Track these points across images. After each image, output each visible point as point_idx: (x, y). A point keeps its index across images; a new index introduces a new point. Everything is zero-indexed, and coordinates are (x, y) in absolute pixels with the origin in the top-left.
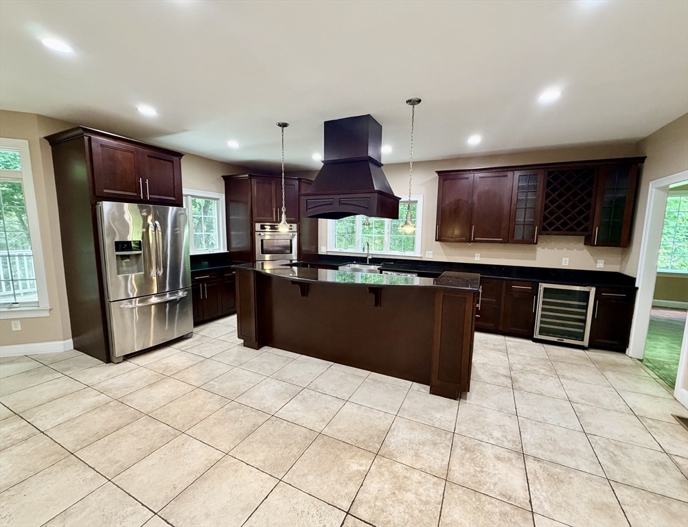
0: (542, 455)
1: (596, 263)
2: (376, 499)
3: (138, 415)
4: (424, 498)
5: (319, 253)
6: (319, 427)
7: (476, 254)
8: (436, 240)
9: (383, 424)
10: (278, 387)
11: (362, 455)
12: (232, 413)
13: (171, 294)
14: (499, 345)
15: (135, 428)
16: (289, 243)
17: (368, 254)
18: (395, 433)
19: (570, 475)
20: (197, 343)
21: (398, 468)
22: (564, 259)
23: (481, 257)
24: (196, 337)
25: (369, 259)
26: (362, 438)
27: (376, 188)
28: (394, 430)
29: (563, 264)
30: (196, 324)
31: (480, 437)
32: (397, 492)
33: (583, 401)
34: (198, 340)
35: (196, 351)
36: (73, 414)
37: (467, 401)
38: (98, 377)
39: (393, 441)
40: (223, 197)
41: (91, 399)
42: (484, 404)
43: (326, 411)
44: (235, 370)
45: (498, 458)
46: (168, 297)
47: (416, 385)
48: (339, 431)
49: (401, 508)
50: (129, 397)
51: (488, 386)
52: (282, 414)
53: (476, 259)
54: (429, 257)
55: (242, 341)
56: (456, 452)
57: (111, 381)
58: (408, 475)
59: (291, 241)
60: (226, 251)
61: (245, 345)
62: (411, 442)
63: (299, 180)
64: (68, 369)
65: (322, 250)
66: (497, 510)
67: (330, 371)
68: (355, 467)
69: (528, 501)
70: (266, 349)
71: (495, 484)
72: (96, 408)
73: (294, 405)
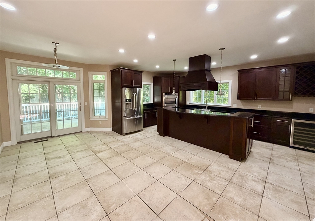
0: (274, 184)
2: (203, 180)
3: (132, 149)
4: (220, 183)
5: (186, 104)
6: (185, 160)
7: (259, 105)
8: (238, 99)
9: (209, 163)
10: (171, 148)
11: (199, 170)
12: (158, 152)
13: (136, 116)
14: (270, 147)
15: (132, 151)
16: (175, 100)
17: (207, 105)
18: (212, 166)
19: (286, 191)
20: (144, 133)
21: (212, 175)
23: (261, 107)
24: (144, 131)
25: (207, 107)
26: (200, 165)
27: (207, 80)
28: (212, 165)
29: (310, 111)
30: (144, 127)
31: (248, 173)
32: (210, 180)
33: (308, 172)
34: (145, 132)
35: (144, 135)
36: (117, 146)
37: (245, 163)
38: (120, 138)
39: (211, 168)
40: (152, 84)
41: (120, 143)
42: (253, 165)
43: (187, 156)
44: (157, 141)
45: (253, 180)
46: (135, 117)
47: (223, 155)
48: (192, 162)
49: (212, 184)
50: (130, 144)
51: (257, 160)
52: (173, 155)
53: (259, 108)
54: (235, 106)
55: (159, 133)
56: (236, 175)
57: (123, 140)
58: (215, 177)
59: (175, 99)
60: (152, 103)
61: (160, 135)
62: (218, 170)
63: (179, 76)
64: (113, 135)
65: (187, 103)
66: (248, 192)
67: (189, 146)
68: (197, 172)
69: (262, 193)
70: (166, 137)
71: (249, 186)
72: (122, 145)
73: (176, 153)
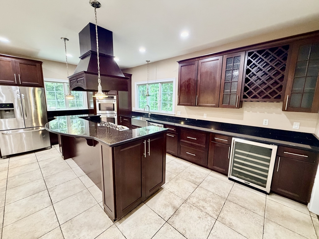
1: (292, 124)
5: (132, 111)
8: (178, 105)
17: (149, 112)
22: (264, 120)
23: (207, 116)
25: (150, 115)
29: (264, 124)
37: (119, 226)
53: (204, 117)
59: (114, 104)
60: (87, 109)
